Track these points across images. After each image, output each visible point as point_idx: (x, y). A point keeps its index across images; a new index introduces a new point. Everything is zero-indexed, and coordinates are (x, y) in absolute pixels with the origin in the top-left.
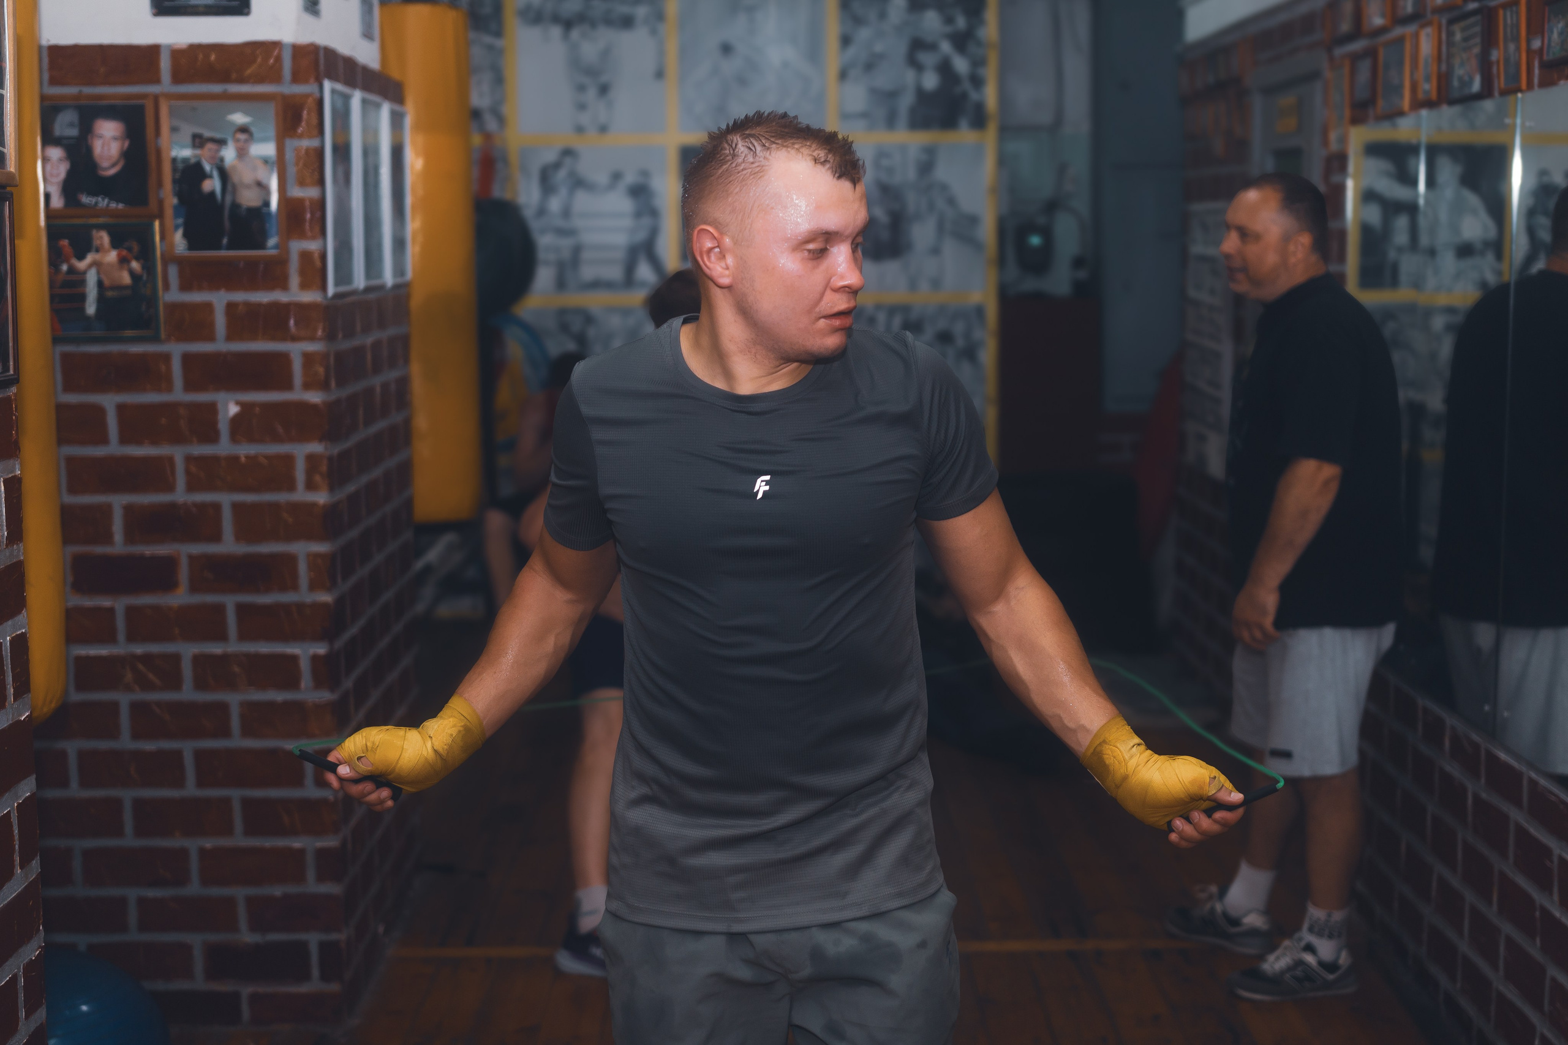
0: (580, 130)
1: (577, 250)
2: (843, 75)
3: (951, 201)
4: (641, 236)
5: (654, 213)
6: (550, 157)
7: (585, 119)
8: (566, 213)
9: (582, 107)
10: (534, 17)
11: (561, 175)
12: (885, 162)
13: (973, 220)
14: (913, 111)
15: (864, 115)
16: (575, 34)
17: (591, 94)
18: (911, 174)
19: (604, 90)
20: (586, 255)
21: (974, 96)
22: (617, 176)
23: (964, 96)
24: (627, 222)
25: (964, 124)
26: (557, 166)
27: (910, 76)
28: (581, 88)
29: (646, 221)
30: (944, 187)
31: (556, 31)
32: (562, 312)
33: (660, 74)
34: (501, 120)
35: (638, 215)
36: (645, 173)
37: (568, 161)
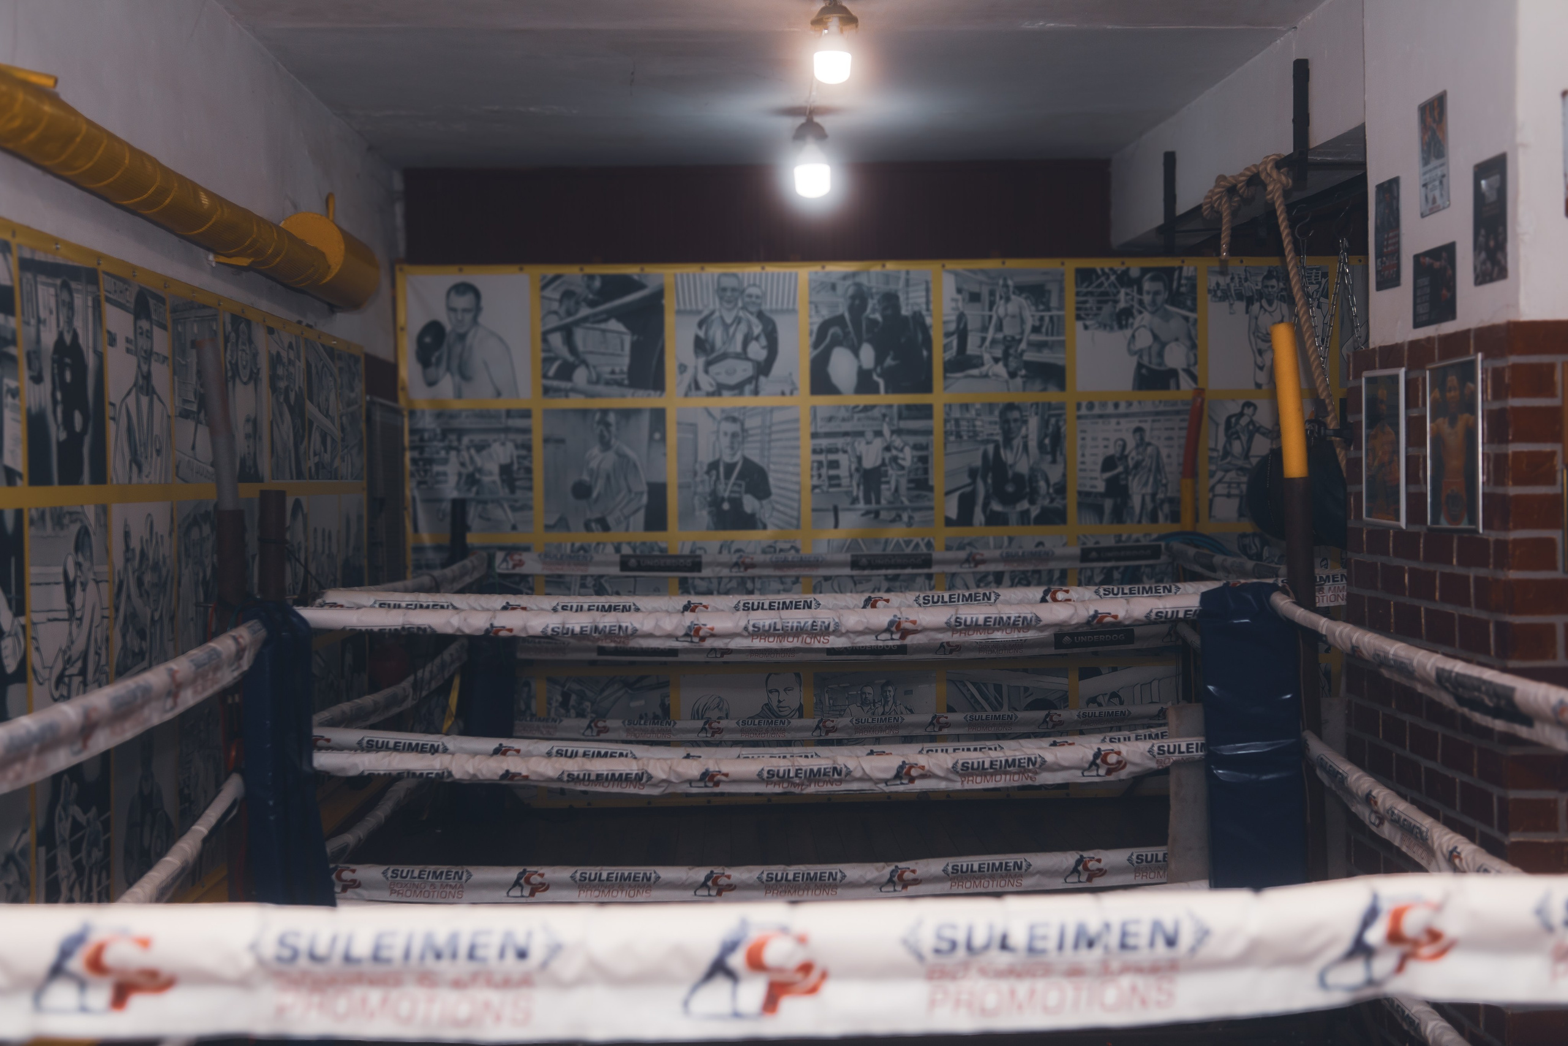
6: (1234, 408)
10: (1222, 295)
11: (1244, 421)
16: (1256, 307)
26: (1241, 414)
31: (1241, 306)
37: (1248, 411)
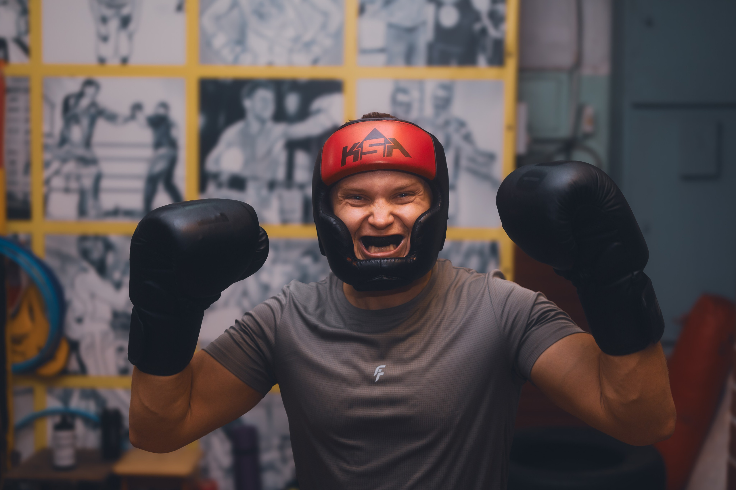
0: (102, 61)
1: (98, 178)
2: (362, 10)
3: (468, 138)
4: (160, 166)
5: (173, 144)
7: (107, 50)
8: (88, 143)
9: (105, 39)
12: (402, 98)
13: (491, 157)
14: (431, 47)
15: (382, 50)
17: (114, 24)
18: (429, 110)
19: (125, 22)
20: (105, 184)
21: (493, 32)
22: (137, 107)
23: (484, 31)
24: (148, 153)
25: (482, 60)
27: (430, 10)
28: (104, 20)
29: (164, 151)
30: (462, 124)
32: (83, 238)
33: (180, 8)
34: (25, 49)
35: (157, 145)
36: (164, 105)
